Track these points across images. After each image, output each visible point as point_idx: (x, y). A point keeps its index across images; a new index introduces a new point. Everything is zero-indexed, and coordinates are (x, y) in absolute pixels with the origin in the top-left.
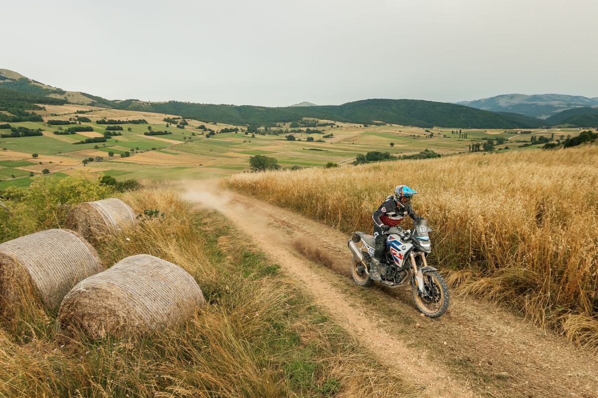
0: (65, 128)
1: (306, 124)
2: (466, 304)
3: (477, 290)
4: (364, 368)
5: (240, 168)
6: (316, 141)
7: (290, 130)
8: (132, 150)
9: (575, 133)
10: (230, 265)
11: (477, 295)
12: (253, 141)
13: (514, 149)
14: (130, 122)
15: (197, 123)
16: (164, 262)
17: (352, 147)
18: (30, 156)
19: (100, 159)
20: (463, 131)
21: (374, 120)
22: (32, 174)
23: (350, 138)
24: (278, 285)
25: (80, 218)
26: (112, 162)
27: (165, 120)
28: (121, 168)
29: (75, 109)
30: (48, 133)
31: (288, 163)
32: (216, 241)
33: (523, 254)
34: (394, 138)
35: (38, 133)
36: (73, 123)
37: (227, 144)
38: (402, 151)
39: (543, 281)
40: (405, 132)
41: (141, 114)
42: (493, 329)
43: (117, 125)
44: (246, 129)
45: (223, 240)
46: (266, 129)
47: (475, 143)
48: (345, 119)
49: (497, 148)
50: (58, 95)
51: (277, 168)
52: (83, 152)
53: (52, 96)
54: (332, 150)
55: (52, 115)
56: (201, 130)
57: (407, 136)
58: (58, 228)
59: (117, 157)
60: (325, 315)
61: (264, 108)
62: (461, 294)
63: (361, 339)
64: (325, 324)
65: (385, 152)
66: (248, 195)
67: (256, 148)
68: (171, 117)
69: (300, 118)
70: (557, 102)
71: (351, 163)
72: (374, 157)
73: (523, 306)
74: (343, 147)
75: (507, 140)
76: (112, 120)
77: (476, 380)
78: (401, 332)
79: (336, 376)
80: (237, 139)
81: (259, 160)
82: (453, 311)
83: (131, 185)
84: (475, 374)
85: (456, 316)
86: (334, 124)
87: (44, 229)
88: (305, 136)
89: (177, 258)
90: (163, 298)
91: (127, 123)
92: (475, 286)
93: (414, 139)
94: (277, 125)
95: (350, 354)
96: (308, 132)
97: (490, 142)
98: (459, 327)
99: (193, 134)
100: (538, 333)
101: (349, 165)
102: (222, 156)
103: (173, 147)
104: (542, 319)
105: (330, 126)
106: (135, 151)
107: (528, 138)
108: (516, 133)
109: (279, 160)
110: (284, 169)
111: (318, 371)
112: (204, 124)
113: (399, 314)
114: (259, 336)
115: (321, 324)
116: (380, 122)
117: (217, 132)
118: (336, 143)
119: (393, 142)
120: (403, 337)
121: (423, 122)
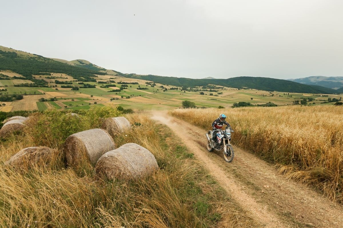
0: (105, 85)
1: (210, 87)
2: (290, 183)
3: (296, 177)
4: (234, 210)
5: (177, 106)
6: (214, 96)
7: (202, 90)
8: (131, 96)
11: (297, 180)
12: (184, 94)
13: (318, 104)
14: (131, 83)
15: (160, 85)
16: (141, 147)
17: (231, 99)
18: (90, 96)
19: (117, 99)
20: (290, 93)
21: (244, 87)
22: (90, 104)
23: (231, 95)
24: (193, 163)
25: (108, 125)
26: (122, 100)
27: (146, 83)
28: (126, 103)
29: (109, 77)
30: (98, 87)
31: (200, 105)
32: (165, 140)
33: (324, 160)
34: (253, 96)
35: (94, 87)
36: (108, 83)
37: (173, 95)
38: (257, 102)
39: (335, 176)
40: (259, 93)
41: (136, 80)
42: (305, 199)
43: (126, 85)
44: (181, 88)
45: (168, 139)
46: (191, 89)
47: (296, 100)
48: (229, 86)
49: (308, 103)
50: (103, 71)
51: (195, 107)
52: (111, 96)
53: (101, 71)
54: (222, 100)
55: (100, 79)
56: (162, 88)
57: (260, 95)
58: (98, 128)
59: (124, 98)
60: (215, 181)
61: (191, 79)
62: (287, 178)
63: (233, 195)
64: (214, 185)
65: (248, 102)
67: (185, 97)
68: (149, 82)
69: (207, 84)
72: (242, 104)
73: (322, 188)
74: (227, 99)
75: (314, 99)
76: (124, 82)
77: (294, 225)
78: (254, 194)
79: (219, 212)
80: (177, 93)
81: (186, 103)
83: (130, 111)
84: (294, 222)
85: (284, 189)
86: (223, 88)
87: (93, 128)
88: (209, 93)
89: (147, 146)
90: (140, 164)
91: (130, 83)
92: (295, 175)
93: (264, 96)
95: (226, 202)
96: (211, 91)
97: (305, 100)
98: (285, 195)
99: (158, 90)
100: (331, 204)
101: (230, 108)
102: (170, 100)
103: (148, 95)
104: (333, 197)
105: (221, 89)
107: (326, 99)
108: (320, 96)
109: (196, 103)
110: (198, 108)
111: (210, 208)
112: (163, 85)
113: (253, 184)
114: (182, 187)
115: (212, 185)
116: (246, 88)
117: (168, 89)
118: (223, 97)
119: (252, 98)
120: (254, 196)
121: (269, 88)
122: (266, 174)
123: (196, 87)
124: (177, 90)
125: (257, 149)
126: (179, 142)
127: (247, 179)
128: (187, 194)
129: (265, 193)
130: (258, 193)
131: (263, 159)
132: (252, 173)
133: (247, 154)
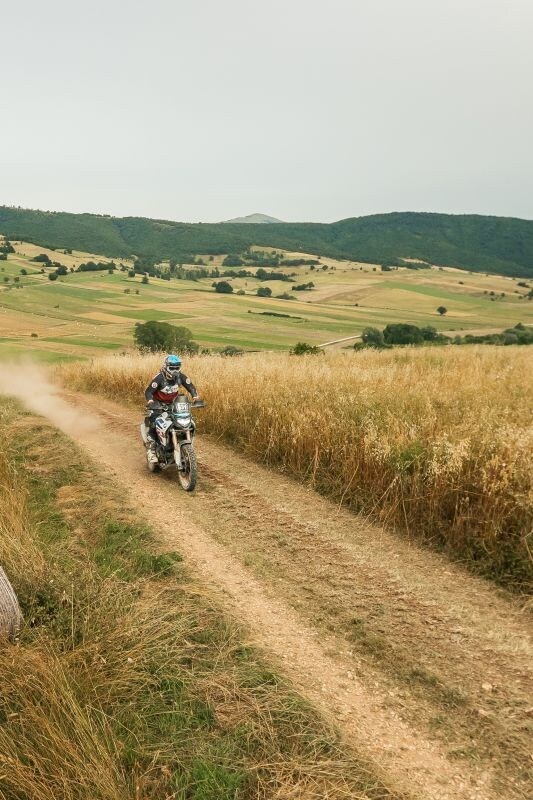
1: (257, 260)
5: (112, 346)
6: (278, 297)
7: (222, 271)
10: (78, 548)
12: (144, 290)
15: (31, 250)
17: (353, 313)
21: (405, 257)
23: (350, 293)
24: (175, 597)
31: (213, 339)
32: (55, 496)
34: (446, 297)
37: (90, 295)
38: (463, 325)
40: (472, 284)
44: (131, 265)
45: (67, 494)
46: (172, 268)
48: (342, 253)
51: (190, 349)
54: (309, 318)
56: (41, 264)
57: (477, 295)
60: (270, 671)
61: (172, 223)
63: (346, 730)
64: (268, 689)
65: (425, 326)
66: (126, 405)
67: (149, 306)
69: (246, 246)
71: (349, 347)
72: (400, 335)
74: (337, 312)
78: (436, 723)
80: (113, 286)
81: (154, 333)
86: (317, 263)
88: (252, 285)
93: (492, 300)
94: (196, 260)
95: (318, 759)
96: (261, 276)
99: (24, 272)
101: (346, 351)
102: (80, 320)
105: (309, 267)
109: (195, 331)
110: (205, 352)
111: (248, 790)
112: (47, 252)
113: (433, 682)
114: (127, 701)
115: (259, 688)
116: (418, 261)
117: (72, 270)
118: (318, 302)
119: (444, 306)
120: (439, 733)
121: (515, 264)
122: (491, 634)
123: (198, 258)
124: (111, 273)
125: (453, 528)
126: (118, 506)
127: (410, 658)
128: (150, 733)
129: (485, 719)
130: (456, 720)
131: (482, 574)
132: (434, 633)
133: (414, 554)
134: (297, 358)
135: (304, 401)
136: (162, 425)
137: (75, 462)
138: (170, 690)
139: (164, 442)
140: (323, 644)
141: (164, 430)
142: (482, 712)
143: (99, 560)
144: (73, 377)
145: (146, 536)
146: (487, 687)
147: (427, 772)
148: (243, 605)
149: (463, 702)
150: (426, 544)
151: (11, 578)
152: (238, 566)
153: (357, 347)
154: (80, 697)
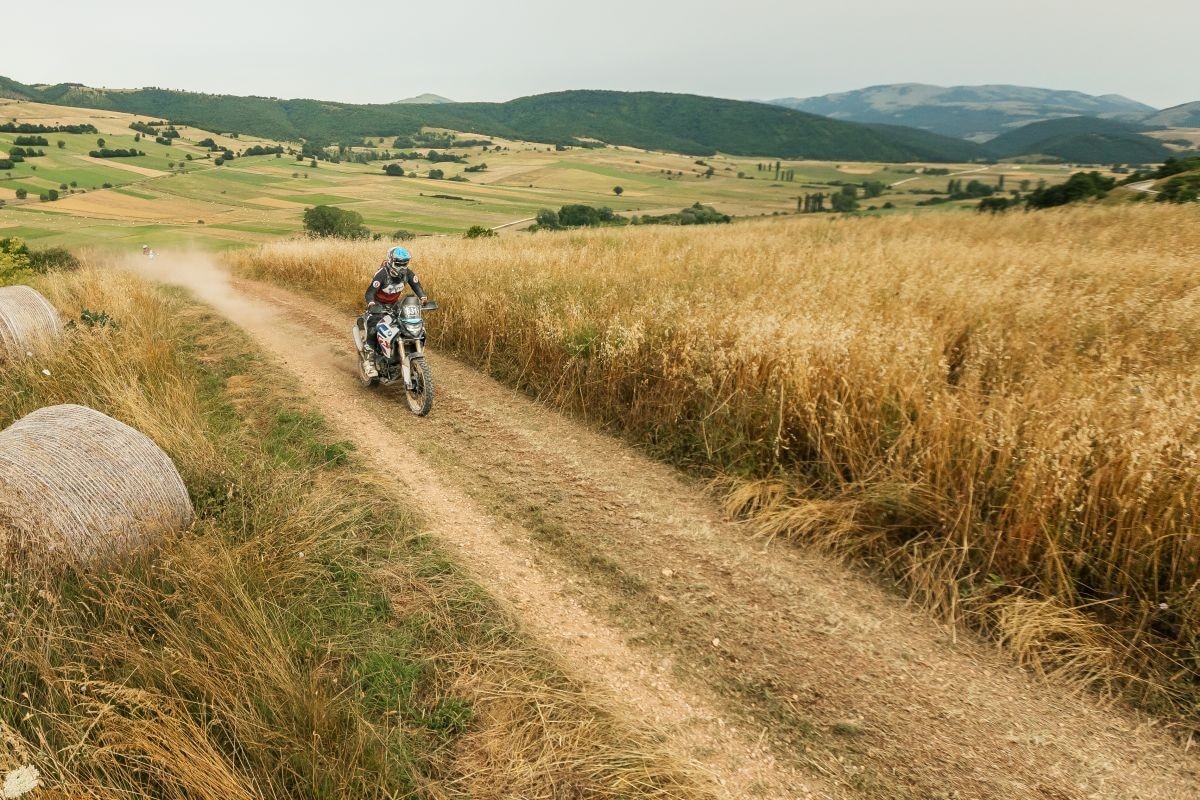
1: (428, 142)
2: (770, 557)
3: (799, 527)
4: (526, 682)
5: (281, 232)
6: (450, 179)
7: (392, 153)
8: (64, 187)
9: (1057, 175)
10: (248, 438)
11: (801, 540)
12: (313, 174)
13: (905, 211)
14: (63, 129)
15: (195, 134)
16: (114, 423)
17: (528, 194)
20: (786, 164)
21: (580, 137)
23: (524, 174)
24: (348, 487)
26: (22, 210)
27: (134, 127)
28: (39, 224)
31: (385, 223)
32: (224, 386)
33: (913, 449)
34: (623, 176)
37: (258, 180)
38: (640, 205)
39: (955, 515)
40: (650, 164)
41: (88, 113)
42: (832, 619)
43: (36, 135)
44: (299, 148)
45: (237, 384)
46: (342, 150)
47: (812, 193)
49: (865, 205)
51: (361, 234)
54: (483, 200)
56: (206, 149)
57: (654, 174)
59: (32, 201)
60: (447, 560)
61: (340, 105)
62: (759, 534)
63: (524, 619)
64: (446, 578)
65: (601, 207)
66: (296, 292)
67: (318, 190)
68: (146, 120)
69: (416, 128)
70: (1013, 105)
71: (523, 230)
72: (576, 216)
73: (906, 571)
74: (508, 194)
75: (889, 188)
76: (27, 125)
77: (784, 731)
78: (616, 610)
79: (463, 694)
80: (280, 170)
81: (324, 217)
82: (739, 570)
84: (783, 718)
85: (745, 583)
86: (490, 143)
88: (427, 167)
89: (140, 416)
90: (107, 498)
91: (56, 130)
92: (794, 517)
93: (670, 179)
94: (366, 143)
95: (496, 648)
96: (433, 158)
97: (849, 190)
98: (750, 608)
99: (189, 157)
100: (939, 636)
101: (520, 234)
102: (247, 205)
103: (145, 183)
104: (950, 604)
105: (482, 148)
106: (70, 188)
107: (940, 184)
108: (912, 172)
109: (366, 216)
110: (377, 237)
111: (425, 680)
112: (213, 137)
113: (612, 568)
114: (301, 594)
115: (436, 577)
116: (593, 141)
117: (238, 154)
118: (492, 184)
119: (621, 186)
120: (619, 620)
121: (692, 142)
122: (671, 519)
123: (367, 140)
124: (279, 156)
125: (633, 412)
126: (289, 395)
127: (588, 545)
128: (325, 625)
129: (665, 605)
130: (637, 606)
131: (660, 458)
132: (613, 519)
133: (593, 439)
134: (470, 240)
135: (479, 283)
136: (385, 333)
137: (245, 351)
138: (344, 582)
139: (388, 353)
140: (500, 532)
141: (389, 339)
142: (662, 598)
143: (271, 451)
144: (241, 264)
145: (317, 424)
146: (667, 572)
147: (608, 660)
148: (418, 494)
149: (643, 588)
150: (604, 428)
151: (180, 468)
152: (413, 455)
153: (532, 229)
154: (251, 591)
